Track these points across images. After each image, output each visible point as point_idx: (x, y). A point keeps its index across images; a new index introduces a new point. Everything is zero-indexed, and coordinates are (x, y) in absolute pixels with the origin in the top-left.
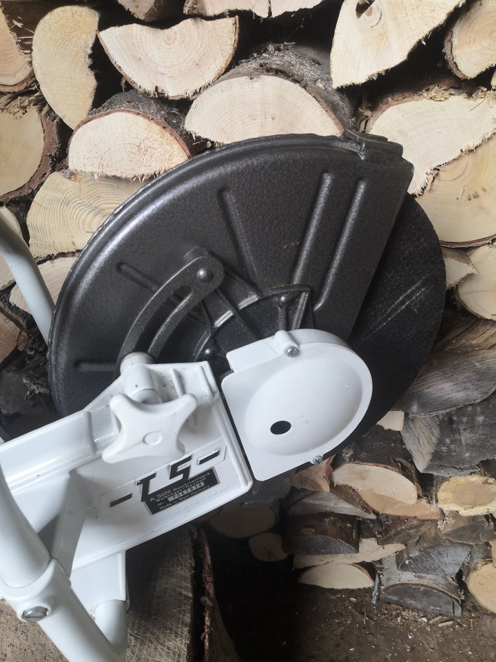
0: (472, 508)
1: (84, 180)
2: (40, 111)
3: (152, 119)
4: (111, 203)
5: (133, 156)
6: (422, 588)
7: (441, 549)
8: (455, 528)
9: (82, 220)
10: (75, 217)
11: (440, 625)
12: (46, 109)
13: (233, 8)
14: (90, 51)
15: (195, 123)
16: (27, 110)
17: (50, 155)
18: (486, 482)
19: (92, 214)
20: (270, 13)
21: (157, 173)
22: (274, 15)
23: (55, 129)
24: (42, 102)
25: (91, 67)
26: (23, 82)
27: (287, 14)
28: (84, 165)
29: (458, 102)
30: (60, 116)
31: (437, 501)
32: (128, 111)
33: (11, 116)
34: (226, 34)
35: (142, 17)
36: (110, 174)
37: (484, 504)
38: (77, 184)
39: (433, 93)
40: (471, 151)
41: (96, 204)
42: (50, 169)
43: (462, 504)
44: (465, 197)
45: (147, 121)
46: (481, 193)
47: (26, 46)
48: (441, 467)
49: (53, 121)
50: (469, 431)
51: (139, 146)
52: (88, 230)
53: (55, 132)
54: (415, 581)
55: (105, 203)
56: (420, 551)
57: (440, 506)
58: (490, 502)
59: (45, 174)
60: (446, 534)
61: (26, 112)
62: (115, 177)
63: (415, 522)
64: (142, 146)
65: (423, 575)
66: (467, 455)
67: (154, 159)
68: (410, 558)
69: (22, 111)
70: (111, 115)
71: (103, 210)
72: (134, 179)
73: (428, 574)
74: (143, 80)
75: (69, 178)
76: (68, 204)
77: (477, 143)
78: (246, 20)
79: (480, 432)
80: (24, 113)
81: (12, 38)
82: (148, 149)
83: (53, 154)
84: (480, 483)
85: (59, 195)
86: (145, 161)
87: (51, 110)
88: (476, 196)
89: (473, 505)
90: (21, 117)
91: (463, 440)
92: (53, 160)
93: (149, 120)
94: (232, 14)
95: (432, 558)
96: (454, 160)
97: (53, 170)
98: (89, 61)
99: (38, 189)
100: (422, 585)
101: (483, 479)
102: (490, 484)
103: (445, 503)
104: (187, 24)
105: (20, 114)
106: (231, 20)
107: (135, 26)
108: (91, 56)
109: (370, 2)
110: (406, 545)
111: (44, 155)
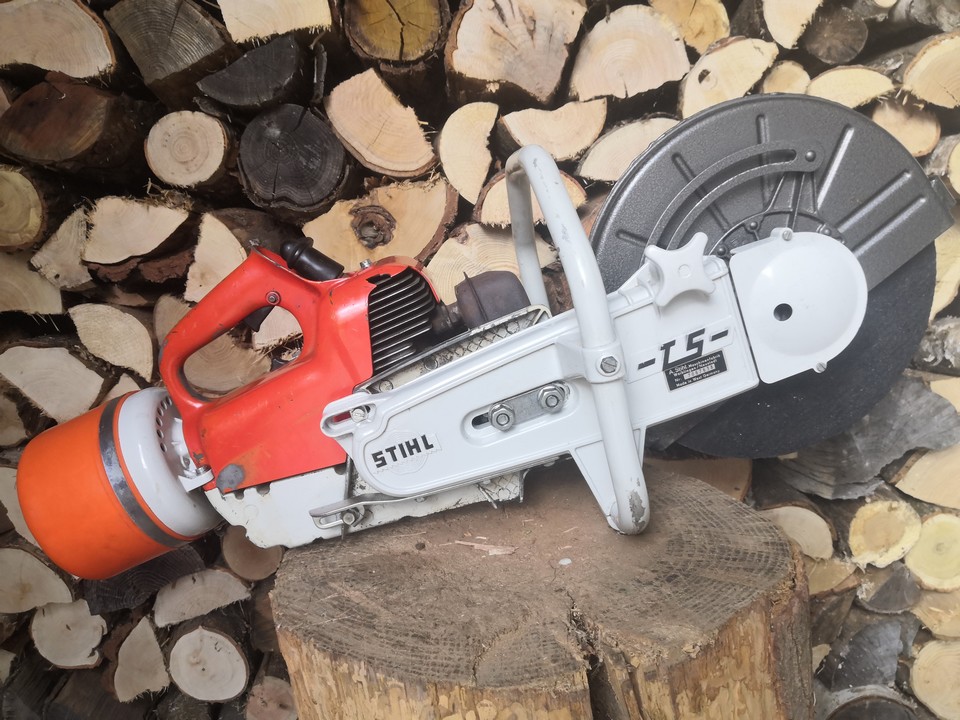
0: (887, 551)
6: (868, 702)
7: (870, 633)
8: (878, 589)
13: (599, 94)
14: (489, 135)
15: (588, 170)
16: (437, 183)
18: (891, 509)
20: (627, 95)
22: (630, 96)
25: (488, 147)
26: (424, 167)
27: (639, 95)
31: (850, 554)
33: (421, 190)
34: (600, 110)
37: (897, 542)
38: (469, 247)
42: (444, 237)
43: (876, 548)
47: (432, 138)
48: (847, 487)
49: (455, 194)
50: (860, 435)
54: (856, 695)
56: (850, 643)
57: (855, 559)
58: (902, 536)
59: (439, 243)
60: (871, 602)
61: (436, 185)
63: (834, 598)
65: (862, 687)
66: (867, 464)
68: (841, 659)
69: (432, 185)
73: (865, 684)
75: (462, 243)
78: (611, 101)
79: (871, 434)
80: (433, 187)
81: (421, 133)
84: (886, 511)
85: (451, 261)
89: (887, 546)
90: (429, 190)
91: (858, 447)
94: (597, 98)
95: (865, 653)
97: (447, 238)
98: (487, 142)
100: (866, 698)
101: (887, 504)
102: (895, 509)
103: (859, 554)
104: (569, 106)
105: (429, 187)
106: (601, 101)
107: (531, 110)
108: (489, 138)
109: (708, 73)
110: (831, 644)
111: (441, 225)
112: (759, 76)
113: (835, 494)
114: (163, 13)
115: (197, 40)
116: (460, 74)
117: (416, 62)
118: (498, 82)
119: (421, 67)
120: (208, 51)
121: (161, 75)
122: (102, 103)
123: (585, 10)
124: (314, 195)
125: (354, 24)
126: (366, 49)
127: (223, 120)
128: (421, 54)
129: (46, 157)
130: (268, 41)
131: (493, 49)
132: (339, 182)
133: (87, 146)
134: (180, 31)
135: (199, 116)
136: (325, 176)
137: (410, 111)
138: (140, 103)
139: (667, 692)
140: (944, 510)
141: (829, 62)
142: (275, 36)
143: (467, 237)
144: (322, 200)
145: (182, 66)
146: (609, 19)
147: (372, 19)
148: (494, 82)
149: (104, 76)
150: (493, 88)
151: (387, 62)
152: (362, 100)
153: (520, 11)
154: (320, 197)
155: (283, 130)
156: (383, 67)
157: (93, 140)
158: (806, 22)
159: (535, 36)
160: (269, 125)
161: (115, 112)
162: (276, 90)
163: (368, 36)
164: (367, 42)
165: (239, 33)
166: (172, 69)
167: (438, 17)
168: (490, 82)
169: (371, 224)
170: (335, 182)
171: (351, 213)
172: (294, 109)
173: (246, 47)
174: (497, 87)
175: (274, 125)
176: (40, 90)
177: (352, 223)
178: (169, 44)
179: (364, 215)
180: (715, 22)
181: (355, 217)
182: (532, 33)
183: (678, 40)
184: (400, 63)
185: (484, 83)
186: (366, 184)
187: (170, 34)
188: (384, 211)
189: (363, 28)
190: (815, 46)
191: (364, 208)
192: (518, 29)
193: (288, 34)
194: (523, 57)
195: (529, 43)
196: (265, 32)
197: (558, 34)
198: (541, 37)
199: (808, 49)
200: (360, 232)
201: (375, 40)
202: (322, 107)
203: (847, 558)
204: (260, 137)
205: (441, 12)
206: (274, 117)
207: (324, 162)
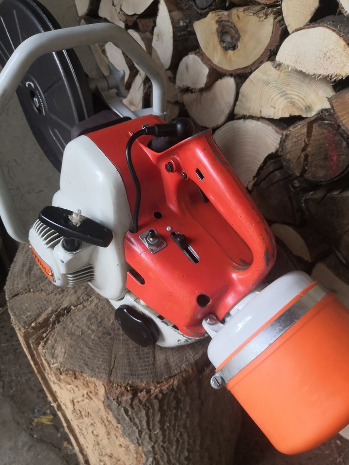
1: (283, 71)
2: (275, 18)
3: (342, 36)
4: (294, 91)
5: (319, 59)
9: (271, 97)
10: (268, 94)
12: (280, 18)
16: (268, 16)
17: (270, 50)
19: (279, 95)
21: (330, 75)
23: (279, 32)
24: (279, 13)
28: (285, 59)
30: (287, 24)
32: (328, 28)
33: (258, 19)
36: (299, 69)
38: (279, 72)
41: (284, 89)
42: (267, 58)
45: (338, 36)
49: (280, 27)
51: (325, 54)
52: (273, 105)
53: (279, 34)
55: (290, 90)
59: (263, 61)
61: (267, 18)
62: (301, 72)
64: (328, 54)
67: (332, 65)
69: (265, 17)
70: (316, 28)
71: (287, 94)
72: (313, 77)
75: (276, 68)
76: (268, 84)
80: (265, 19)
82: (331, 57)
83: (272, 49)
85: (265, 78)
86: (325, 65)
87: (283, 19)
90: (263, 21)
92: (270, 53)
93: (340, 37)
97: (268, 60)
99: (255, 70)
105: (263, 18)
154: (206, 5)
169: (227, 33)
171: (217, 22)
177: (217, 29)
179: (223, 27)
181: (219, 26)
186: (227, 4)
188: (235, 27)
191: (225, 21)
200: (221, 37)
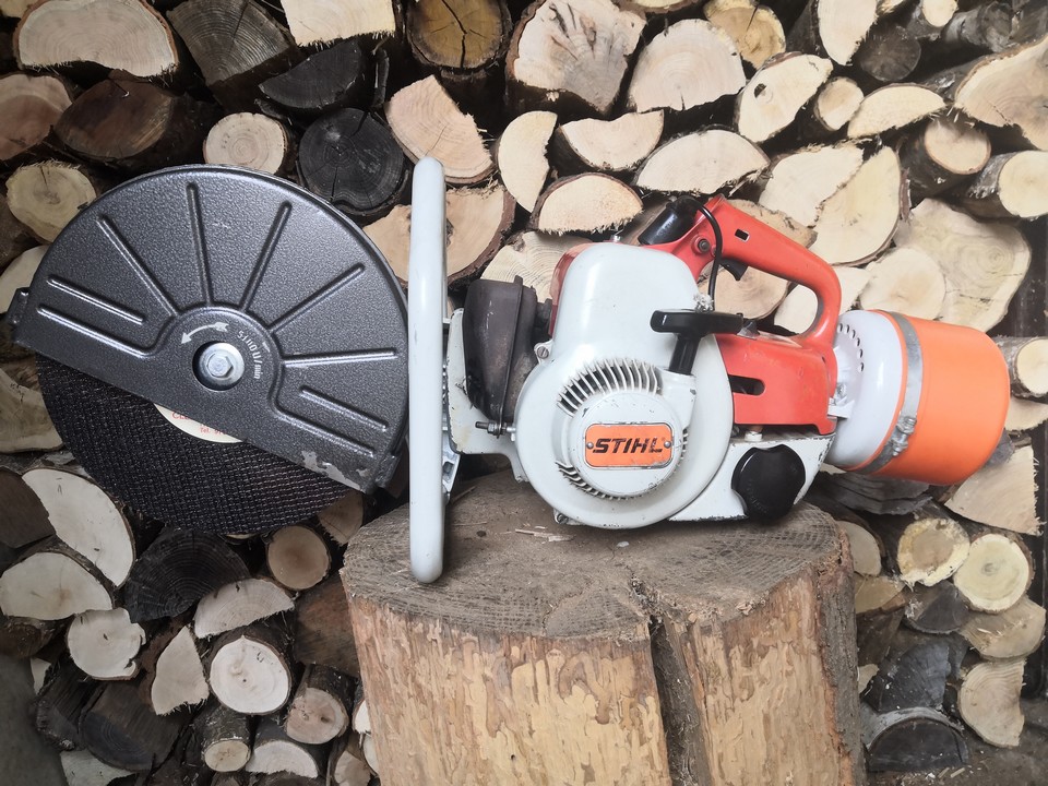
0: (935, 570)
1: (530, 251)
5: (596, 210)
6: (915, 723)
7: (919, 654)
8: (926, 608)
11: (952, 776)
13: (656, 106)
14: (547, 143)
15: (646, 180)
16: (495, 190)
17: (503, 231)
18: (939, 527)
20: (684, 107)
22: (687, 108)
24: (503, 184)
25: (546, 156)
26: (482, 174)
27: (696, 107)
29: (826, 152)
30: (515, 197)
31: (899, 572)
33: (479, 196)
34: (656, 123)
35: (603, 109)
36: (575, 228)
37: (945, 560)
38: (524, 255)
39: (809, 147)
40: (844, 186)
41: (539, 273)
42: (501, 244)
43: (924, 567)
44: (848, 224)
45: (609, 180)
46: (858, 218)
47: (491, 145)
48: (895, 502)
51: (601, 202)
54: (904, 717)
55: (547, 271)
56: (898, 663)
57: (903, 578)
58: (950, 554)
59: (495, 250)
60: (920, 621)
63: (882, 617)
64: (604, 201)
65: (909, 709)
67: (613, 211)
68: (889, 680)
70: (580, 179)
71: (545, 278)
73: (913, 706)
74: (593, 159)
77: (848, 179)
78: (669, 114)
81: (480, 140)
82: (609, 203)
83: (506, 229)
84: (935, 528)
85: (507, 268)
86: (605, 213)
88: (856, 221)
89: (936, 564)
92: (504, 236)
94: (654, 110)
95: (913, 674)
96: (834, 194)
97: (504, 245)
98: (545, 151)
99: (483, 267)
100: (914, 719)
101: (936, 521)
102: (944, 527)
103: (908, 572)
104: (627, 117)
105: (487, 194)
106: (658, 113)
107: (589, 120)
108: (547, 147)
109: (764, 87)
110: (879, 665)
111: (498, 232)
112: (814, 91)
113: (884, 509)
114: (227, 15)
115: (261, 43)
116: (521, 82)
117: (476, 70)
118: (558, 91)
119: (482, 75)
120: (272, 54)
121: (224, 77)
122: (167, 101)
123: (645, 22)
124: (373, 199)
125: (417, 31)
126: (427, 56)
127: (283, 123)
128: (482, 62)
129: (108, 154)
130: (332, 45)
131: (554, 58)
132: (398, 187)
133: (150, 144)
134: (243, 32)
135: (259, 118)
136: (384, 181)
137: (470, 118)
138: (200, 103)
139: (721, 646)
140: (993, 530)
141: (883, 79)
142: (339, 41)
143: (523, 245)
144: (380, 205)
145: (245, 68)
146: (667, 32)
147: (435, 26)
148: (554, 91)
149: (166, 75)
150: (553, 97)
151: (448, 69)
152: (423, 107)
153: (581, 22)
154: (379, 201)
155: (342, 134)
156: (444, 74)
157: (156, 138)
158: (860, 39)
159: (596, 47)
160: (329, 128)
161: (178, 112)
162: (338, 94)
163: (430, 43)
164: (428, 50)
165: (303, 37)
166: (235, 71)
167: (499, 26)
168: (550, 91)
170: (394, 186)
172: (354, 114)
173: (310, 50)
174: (557, 96)
175: (334, 129)
176: (102, 87)
178: (232, 45)
180: (771, 38)
182: (592, 44)
183: (734, 54)
184: (461, 70)
185: (545, 91)
187: (234, 35)
189: (425, 35)
190: (869, 63)
192: (579, 40)
193: (351, 38)
194: (583, 68)
195: (589, 54)
196: (329, 36)
197: (617, 45)
198: (601, 48)
199: (862, 66)
201: (437, 48)
202: (382, 112)
203: (895, 576)
204: (320, 140)
205: (502, 21)
206: (334, 121)
207: (383, 167)
